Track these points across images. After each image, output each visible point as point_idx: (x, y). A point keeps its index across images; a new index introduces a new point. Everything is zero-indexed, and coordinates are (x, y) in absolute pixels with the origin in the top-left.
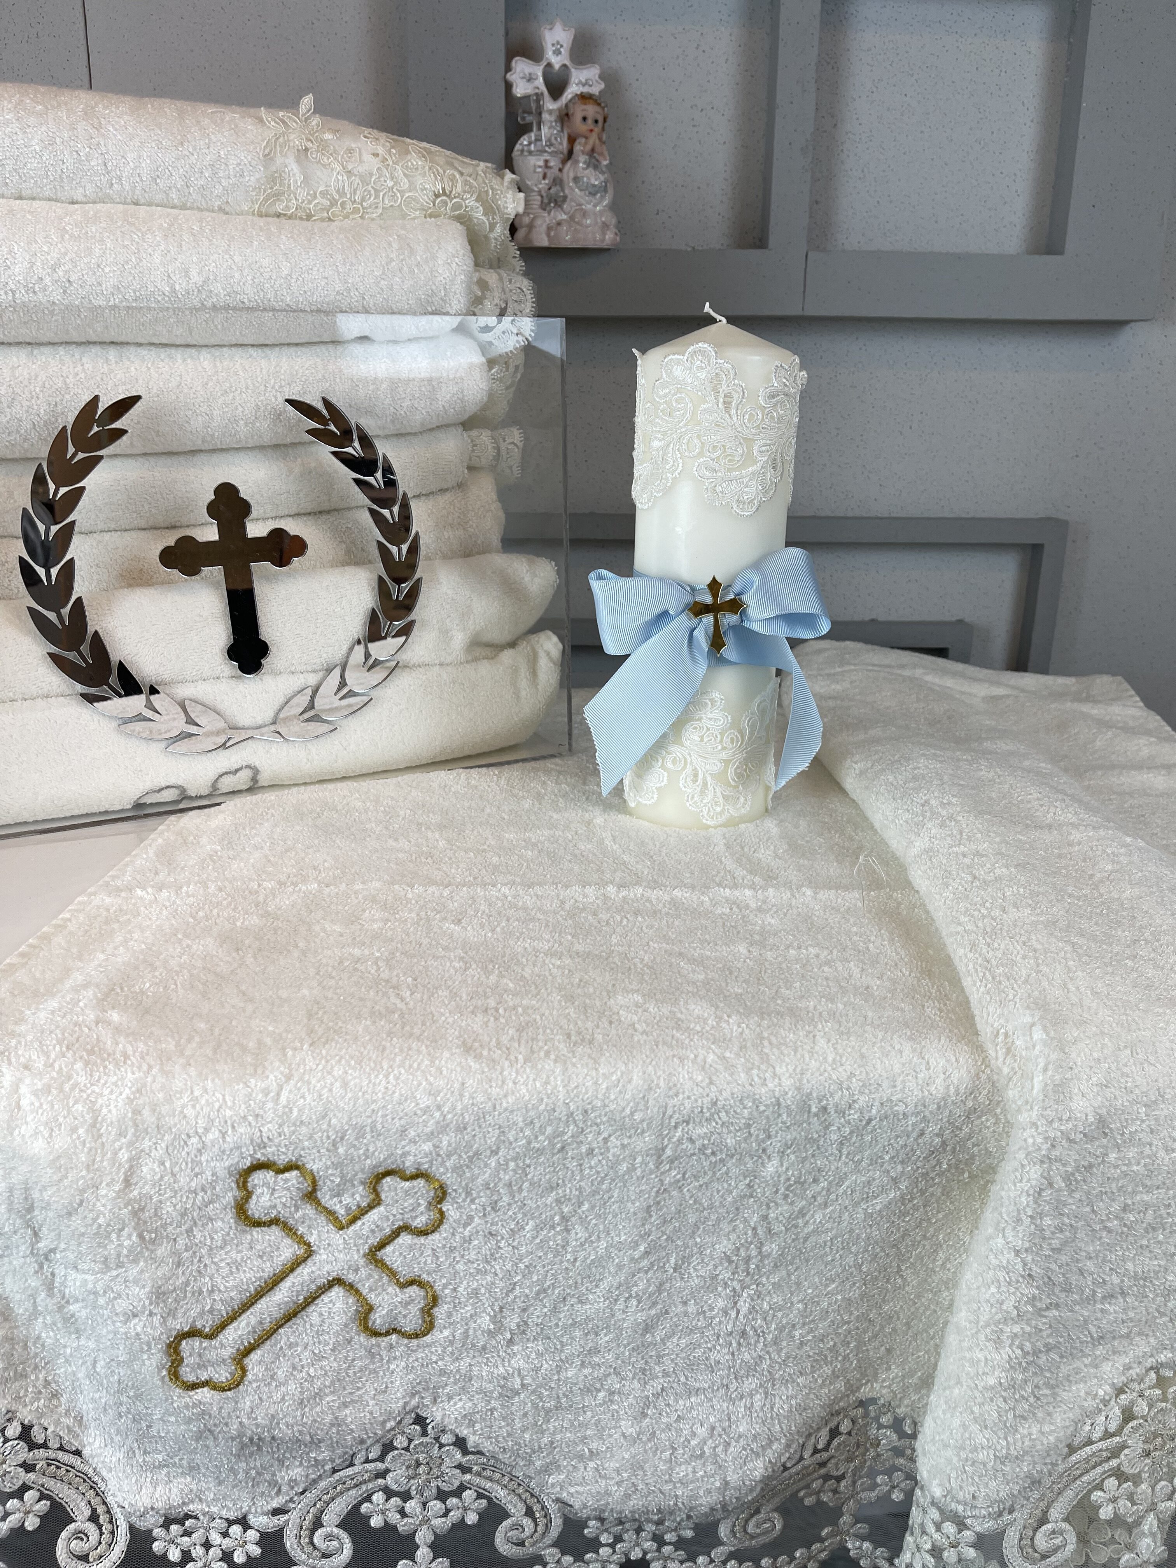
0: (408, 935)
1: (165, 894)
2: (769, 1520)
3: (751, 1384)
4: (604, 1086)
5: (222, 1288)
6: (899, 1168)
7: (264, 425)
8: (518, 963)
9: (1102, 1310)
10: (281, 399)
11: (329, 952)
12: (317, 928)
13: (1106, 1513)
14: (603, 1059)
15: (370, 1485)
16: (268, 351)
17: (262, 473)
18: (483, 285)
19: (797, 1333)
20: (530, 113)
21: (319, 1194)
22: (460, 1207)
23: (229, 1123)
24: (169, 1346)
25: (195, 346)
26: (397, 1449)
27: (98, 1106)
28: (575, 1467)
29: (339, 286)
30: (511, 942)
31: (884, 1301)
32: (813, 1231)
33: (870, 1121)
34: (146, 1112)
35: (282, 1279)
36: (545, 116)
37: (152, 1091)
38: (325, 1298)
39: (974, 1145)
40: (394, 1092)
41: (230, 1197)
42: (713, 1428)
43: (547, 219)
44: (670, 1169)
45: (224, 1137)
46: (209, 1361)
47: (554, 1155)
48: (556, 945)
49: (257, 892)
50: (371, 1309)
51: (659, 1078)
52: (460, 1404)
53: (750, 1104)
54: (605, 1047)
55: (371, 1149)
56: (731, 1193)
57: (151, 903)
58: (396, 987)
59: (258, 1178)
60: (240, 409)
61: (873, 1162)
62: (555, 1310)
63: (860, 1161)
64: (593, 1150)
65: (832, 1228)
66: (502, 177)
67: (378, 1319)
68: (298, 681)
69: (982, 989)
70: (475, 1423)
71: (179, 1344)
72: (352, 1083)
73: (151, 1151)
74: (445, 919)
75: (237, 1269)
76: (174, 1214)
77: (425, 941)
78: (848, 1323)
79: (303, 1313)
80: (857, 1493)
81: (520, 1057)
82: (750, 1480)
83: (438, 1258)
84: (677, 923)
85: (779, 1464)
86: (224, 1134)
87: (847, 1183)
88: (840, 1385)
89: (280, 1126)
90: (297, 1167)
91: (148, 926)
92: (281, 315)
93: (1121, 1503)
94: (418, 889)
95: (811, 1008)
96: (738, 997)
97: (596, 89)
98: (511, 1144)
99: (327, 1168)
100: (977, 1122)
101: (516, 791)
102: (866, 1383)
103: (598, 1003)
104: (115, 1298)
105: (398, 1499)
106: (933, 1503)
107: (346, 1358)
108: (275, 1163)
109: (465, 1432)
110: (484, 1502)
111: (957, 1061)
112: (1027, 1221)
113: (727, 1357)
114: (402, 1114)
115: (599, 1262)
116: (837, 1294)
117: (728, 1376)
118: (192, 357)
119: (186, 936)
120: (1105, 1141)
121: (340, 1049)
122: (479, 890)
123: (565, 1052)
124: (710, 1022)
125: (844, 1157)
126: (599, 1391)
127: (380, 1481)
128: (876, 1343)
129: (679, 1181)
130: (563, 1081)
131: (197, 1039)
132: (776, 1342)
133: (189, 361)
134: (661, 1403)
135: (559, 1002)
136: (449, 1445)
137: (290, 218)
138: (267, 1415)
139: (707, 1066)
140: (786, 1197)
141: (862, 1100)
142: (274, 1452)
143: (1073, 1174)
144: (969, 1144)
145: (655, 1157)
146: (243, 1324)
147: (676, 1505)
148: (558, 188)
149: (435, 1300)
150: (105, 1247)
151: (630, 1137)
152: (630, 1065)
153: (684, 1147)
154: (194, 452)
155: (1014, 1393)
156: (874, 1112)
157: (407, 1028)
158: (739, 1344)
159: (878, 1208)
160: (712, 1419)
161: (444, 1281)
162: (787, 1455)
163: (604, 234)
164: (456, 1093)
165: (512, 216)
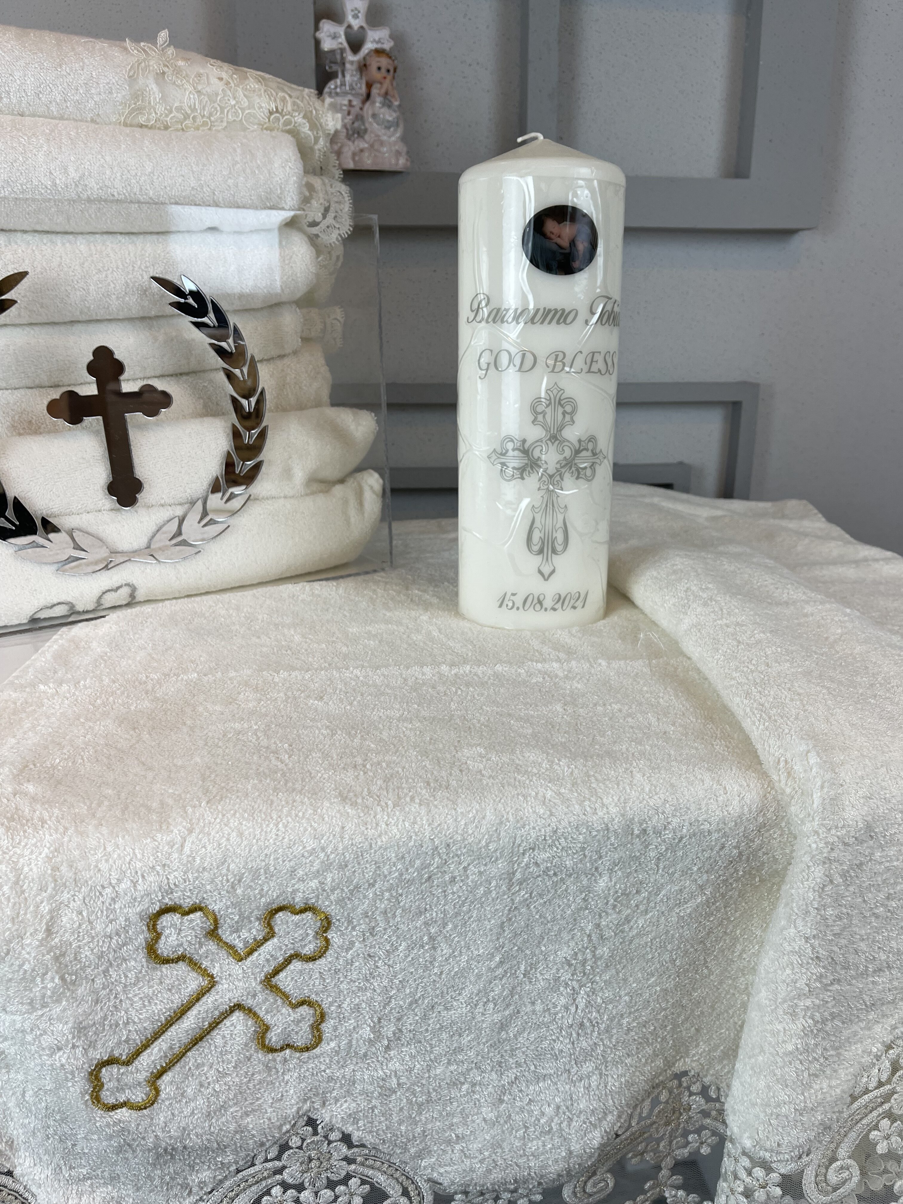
0: (279, 710)
1: (65, 687)
2: (604, 1180)
3: (588, 1067)
4: (463, 822)
5: (136, 1020)
6: (705, 877)
7: (132, 300)
8: (376, 728)
9: (873, 982)
10: (146, 277)
11: (214, 728)
12: (200, 709)
13: (881, 1148)
14: (460, 800)
15: (270, 1181)
16: (133, 238)
17: (132, 340)
18: (310, 187)
19: (625, 1021)
20: (335, 63)
21: (220, 931)
22: (343, 934)
23: (139, 873)
24: (91, 1074)
25: (72, 233)
26: (292, 1148)
27: (20, 865)
28: (443, 1151)
29: (193, 183)
30: (368, 713)
31: (693, 988)
32: (637, 934)
33: (682, 838)
34: (64, 869)
35: (189, 1009)
36: (348, 66)
37: (68, 850)
38: (227, 1022)
39: (764, 854)
40: (284, 838)
41: (142, 938)
42: (558, 1107)
43: (352, 147)
44: (520, 889)
45: (135, 886)
46: (126, 1085)
47: (422, 884)
48: (406, 713)
49: (145, 682)
50: (267, 1028)
51: (508, 813)
52: (345, 1105)
53: (585, 830)
54: (460, 790)
55: (265, 889)
56: (570, 906)
57: (53, 696)
58: (275, 752)
59: (166, 920)
60: (112, 285)
61: (684, 873)
62: (425, 1017)
63: (673, 874)
64: (455, 878)
65: (652, 931)
66: (323, 101)
67: (273, 1038)
68: (167, 513)
69: (761, 727)
70: (359, 1120)
71: (100, 1071)
72: (247, 832)
73: (69, 902)
74: (309, 696)
75: (149, 1002)
76: (92, 957)
77: (295, 716)
78: (665, 1010)
79: (208, 1037)
80: (673, 1151)
81: (390, 802)
82: (590, 1148)
83: (324, 980)
84: (502, 690)
85: (612, 1133)
86: (135, 884)
87: (663, 893)
88: (659, 1062)
89: (185, 873)
90: (201, 909)
91: (53, 714)
92: (145, 207)
93: (893, 1139)
94: (284, 674)
95: (624, 750)
96: (563, 745)
97: (387, 45)
98: (385, 877)
99: (227, 908)
100: (767, 835)
101: (353, 597)
102: (680, 1059)
103: (448, 756)
104: (41, 1035)
105: (293, 1191)
106: (744, 1153)
107: (246, 1073)
108: (181, 907)
109: (351, 1129)
110: (367, 1187)
111: (748, 785)
112: (814, 912)
113: (569, 1046)
114: (291, 857)
115: (462, 973)
116: (656, 986)
117: (570, 1062)
119: (87, 719)
120: (871, 842)
121: (234, 805)
122: (335, 672)
123: (427, 796)
124: (544, 765)
125: (660, 871)
126: (464, 1083)
127: (278, 1177)
128: (688, 1025)
129: (527, 900)
130: (428, 820)
131: (106, 803)
132: (608, 1030)
133: (68, 245)
134: (515, 1090)
135: (416, 756)
136: (336, 1141)
137: (151, 128)
138: (179, 1128)
139: (547, 801)
140: (614, 906)
141: (675, 822)
142: (185, 1160)
143: (848, 872)
144: (760, 854)
145: (507, 881)
146: (156, 1050)
147: (529, 1174)
148: (360, 122)
149: (322, 1017)
150: (31, 990)
151: (486, 865)
152: (483, 804)
153: (531, 870)
154: (72, 322)
155: (808, 1056)
156: (684, 831)
157: (290, 784)
158: (578, 1034)
159: (688, 911)
160: (557, 1100)
161: (330, 999)
162: (619, 1124)
163: (398, 160)
164: (338, 836)
165: (332, 132)
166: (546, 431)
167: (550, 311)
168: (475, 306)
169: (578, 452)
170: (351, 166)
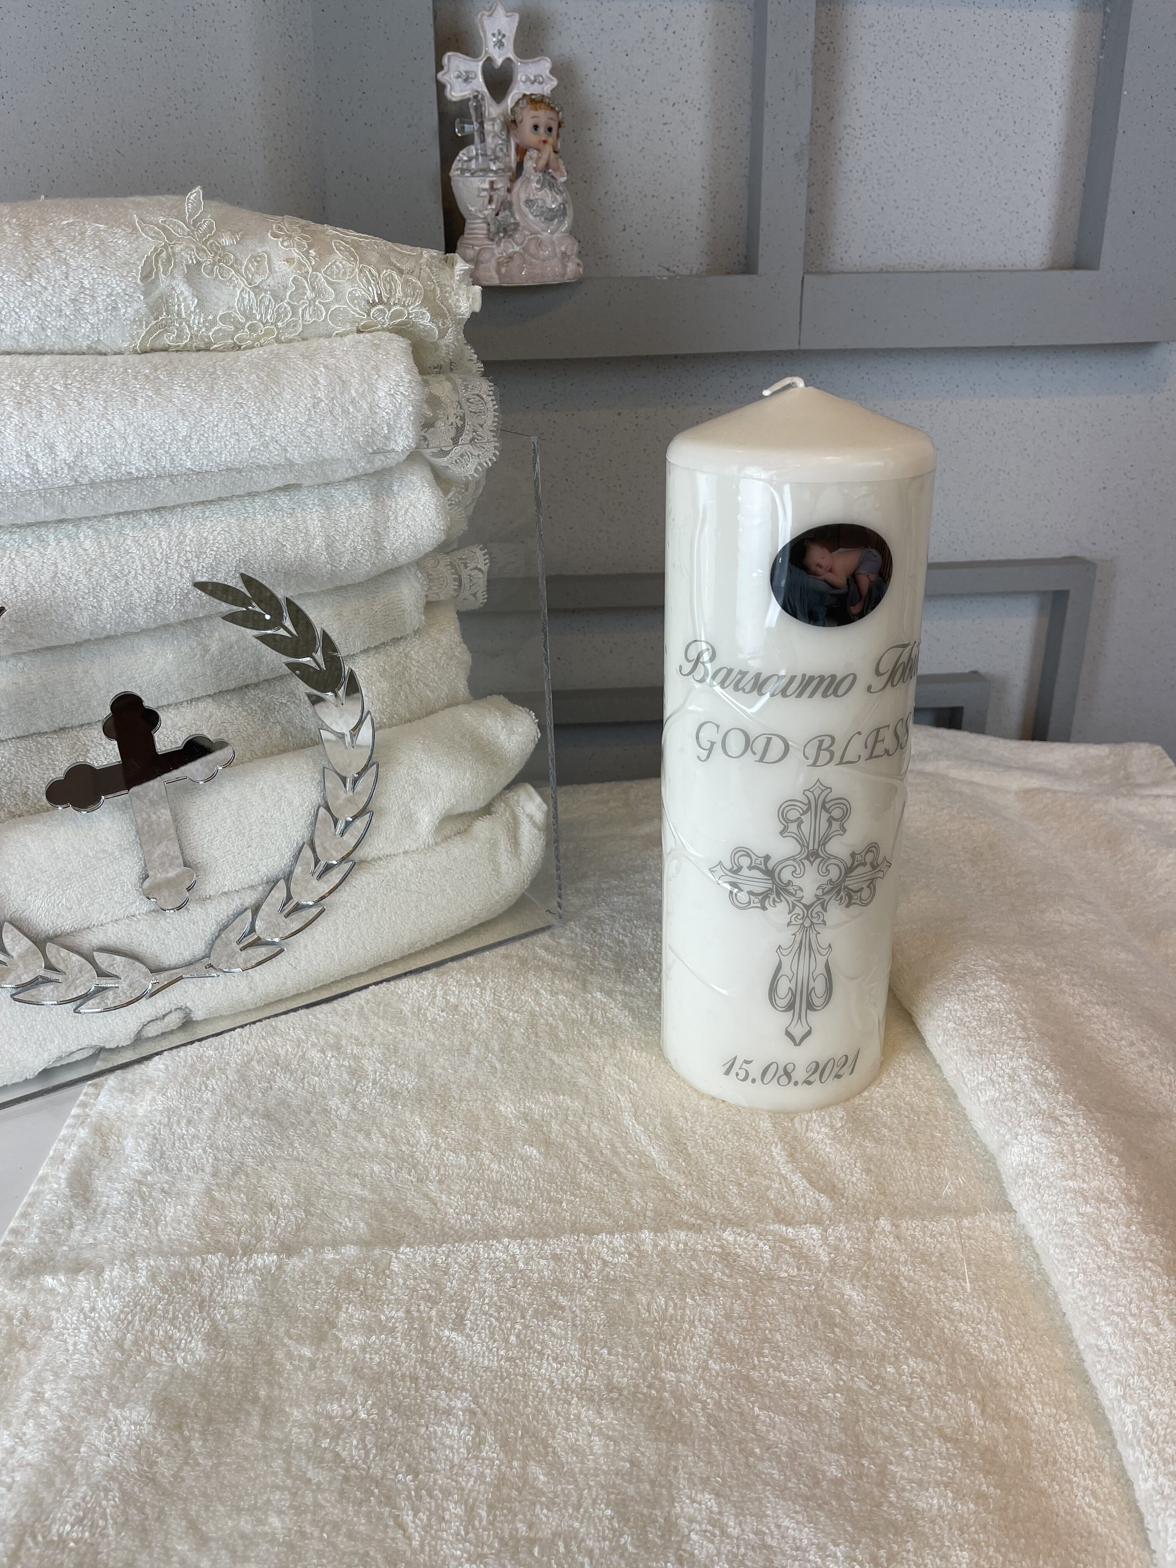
16: (167, 516)
18: (433, 401)
20: (469, 122)
25: (71, 520)
36: (488, 124)
43: (496, 251)
57: (65, 1305)
58: (393, 1500)
60: (137, 595)
66: (453, 266)
68: (235, 903)
74: (443, 1317)
77: (422, 1374)
84: (736, 1306)
92: (181, 480)
95: (936, 1513)
96: (839, 1490)
118: (69, 537)
133: (65, 542)
137: (184, 351)
148: (507, 212)
154: (79, 645)
163: (565, 267)
165: (467, 316)
166: (802, 846)
167: (812, 678)
168: (693, 655)
169: (849, 870)
170: (496, 282)
